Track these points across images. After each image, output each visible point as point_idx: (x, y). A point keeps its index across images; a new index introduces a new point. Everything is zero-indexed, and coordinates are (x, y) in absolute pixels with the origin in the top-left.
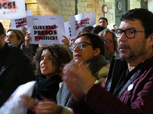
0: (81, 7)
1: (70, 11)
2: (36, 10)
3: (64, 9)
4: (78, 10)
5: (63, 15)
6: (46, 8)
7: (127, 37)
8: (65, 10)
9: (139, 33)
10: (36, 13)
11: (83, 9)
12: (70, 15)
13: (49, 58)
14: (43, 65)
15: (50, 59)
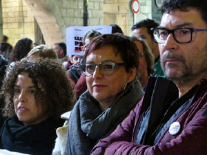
0: (94, 2)
1: (75, 10)
2: (17, 10)
3: (64, 6)
4: (89, 8)
5: (62, 17)
6: (33, 5)
7: (177, 42)
8: (67, 8)
9: (199, 33)
10: (17, 14)
11: (97, 5)
12: (74, 17)
13: (29, 91)
14: (19, 105)
15: (32, 92)
